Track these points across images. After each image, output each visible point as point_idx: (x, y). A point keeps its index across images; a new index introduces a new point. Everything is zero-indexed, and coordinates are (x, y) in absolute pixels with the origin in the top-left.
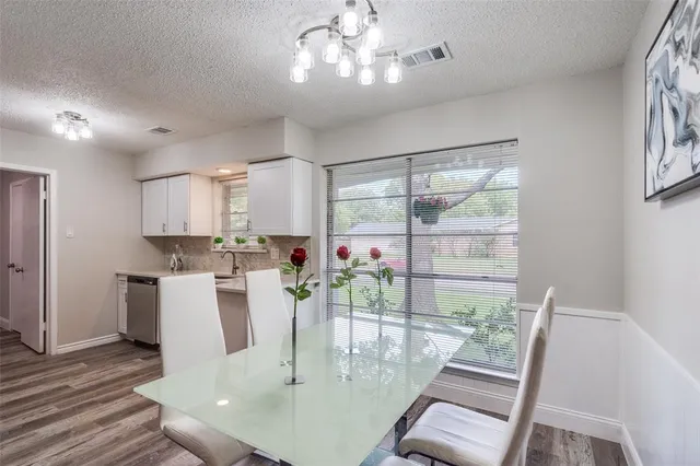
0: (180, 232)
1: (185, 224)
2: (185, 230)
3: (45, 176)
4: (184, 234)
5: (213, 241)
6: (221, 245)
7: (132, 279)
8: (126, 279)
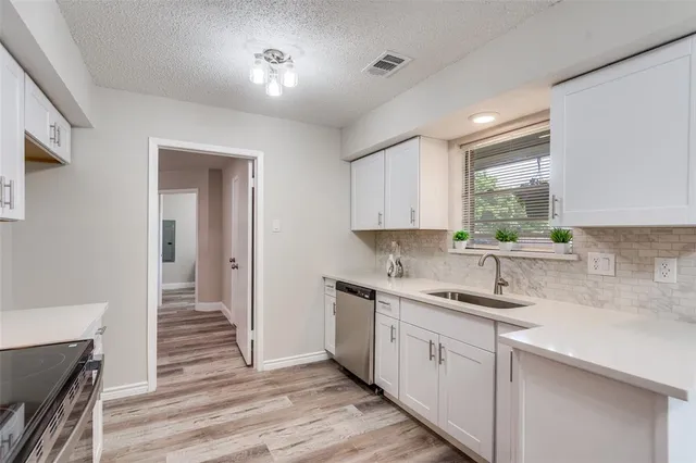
0: (405, 224)
1: (413, 211)
2: (413, 221)
3: (253, 160)
4: (411, 226)
5: (450, 238)
6: (464, 243)
7: (342, 287)
8: (335, 285)
